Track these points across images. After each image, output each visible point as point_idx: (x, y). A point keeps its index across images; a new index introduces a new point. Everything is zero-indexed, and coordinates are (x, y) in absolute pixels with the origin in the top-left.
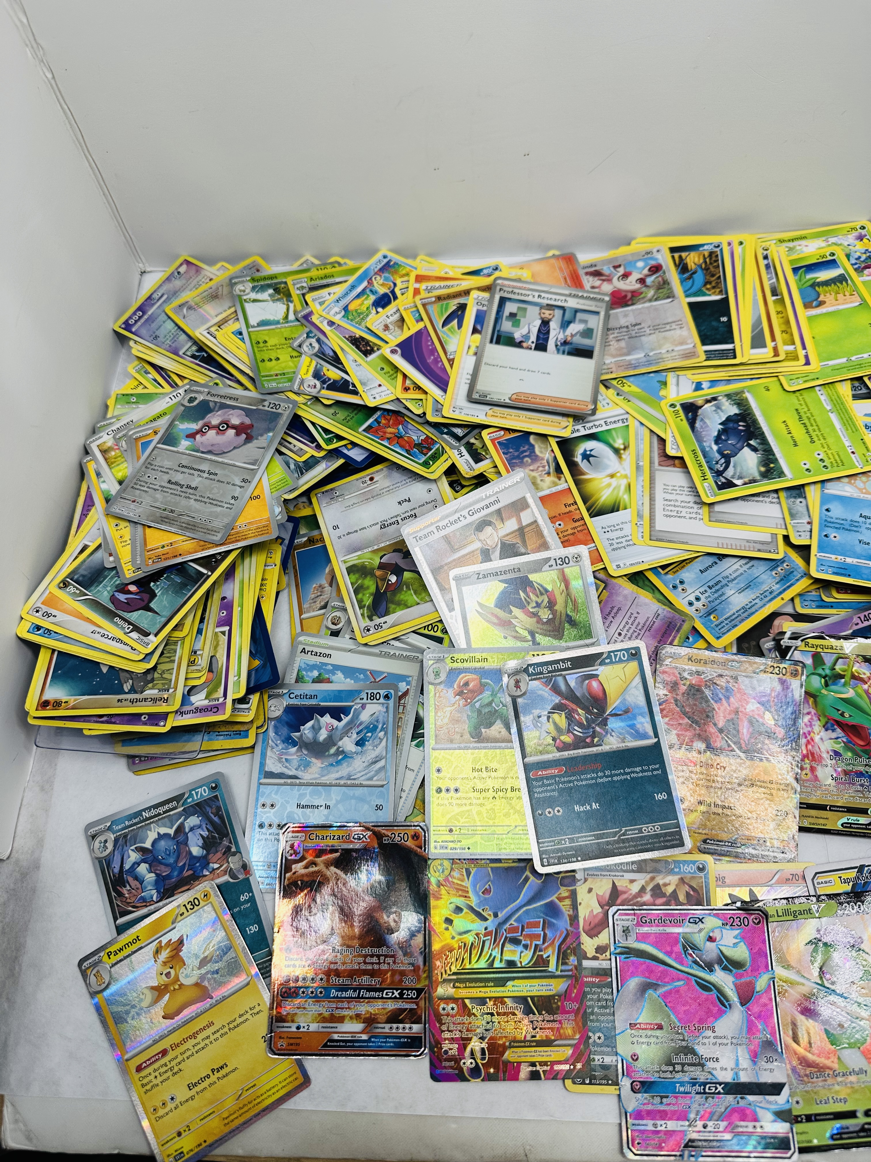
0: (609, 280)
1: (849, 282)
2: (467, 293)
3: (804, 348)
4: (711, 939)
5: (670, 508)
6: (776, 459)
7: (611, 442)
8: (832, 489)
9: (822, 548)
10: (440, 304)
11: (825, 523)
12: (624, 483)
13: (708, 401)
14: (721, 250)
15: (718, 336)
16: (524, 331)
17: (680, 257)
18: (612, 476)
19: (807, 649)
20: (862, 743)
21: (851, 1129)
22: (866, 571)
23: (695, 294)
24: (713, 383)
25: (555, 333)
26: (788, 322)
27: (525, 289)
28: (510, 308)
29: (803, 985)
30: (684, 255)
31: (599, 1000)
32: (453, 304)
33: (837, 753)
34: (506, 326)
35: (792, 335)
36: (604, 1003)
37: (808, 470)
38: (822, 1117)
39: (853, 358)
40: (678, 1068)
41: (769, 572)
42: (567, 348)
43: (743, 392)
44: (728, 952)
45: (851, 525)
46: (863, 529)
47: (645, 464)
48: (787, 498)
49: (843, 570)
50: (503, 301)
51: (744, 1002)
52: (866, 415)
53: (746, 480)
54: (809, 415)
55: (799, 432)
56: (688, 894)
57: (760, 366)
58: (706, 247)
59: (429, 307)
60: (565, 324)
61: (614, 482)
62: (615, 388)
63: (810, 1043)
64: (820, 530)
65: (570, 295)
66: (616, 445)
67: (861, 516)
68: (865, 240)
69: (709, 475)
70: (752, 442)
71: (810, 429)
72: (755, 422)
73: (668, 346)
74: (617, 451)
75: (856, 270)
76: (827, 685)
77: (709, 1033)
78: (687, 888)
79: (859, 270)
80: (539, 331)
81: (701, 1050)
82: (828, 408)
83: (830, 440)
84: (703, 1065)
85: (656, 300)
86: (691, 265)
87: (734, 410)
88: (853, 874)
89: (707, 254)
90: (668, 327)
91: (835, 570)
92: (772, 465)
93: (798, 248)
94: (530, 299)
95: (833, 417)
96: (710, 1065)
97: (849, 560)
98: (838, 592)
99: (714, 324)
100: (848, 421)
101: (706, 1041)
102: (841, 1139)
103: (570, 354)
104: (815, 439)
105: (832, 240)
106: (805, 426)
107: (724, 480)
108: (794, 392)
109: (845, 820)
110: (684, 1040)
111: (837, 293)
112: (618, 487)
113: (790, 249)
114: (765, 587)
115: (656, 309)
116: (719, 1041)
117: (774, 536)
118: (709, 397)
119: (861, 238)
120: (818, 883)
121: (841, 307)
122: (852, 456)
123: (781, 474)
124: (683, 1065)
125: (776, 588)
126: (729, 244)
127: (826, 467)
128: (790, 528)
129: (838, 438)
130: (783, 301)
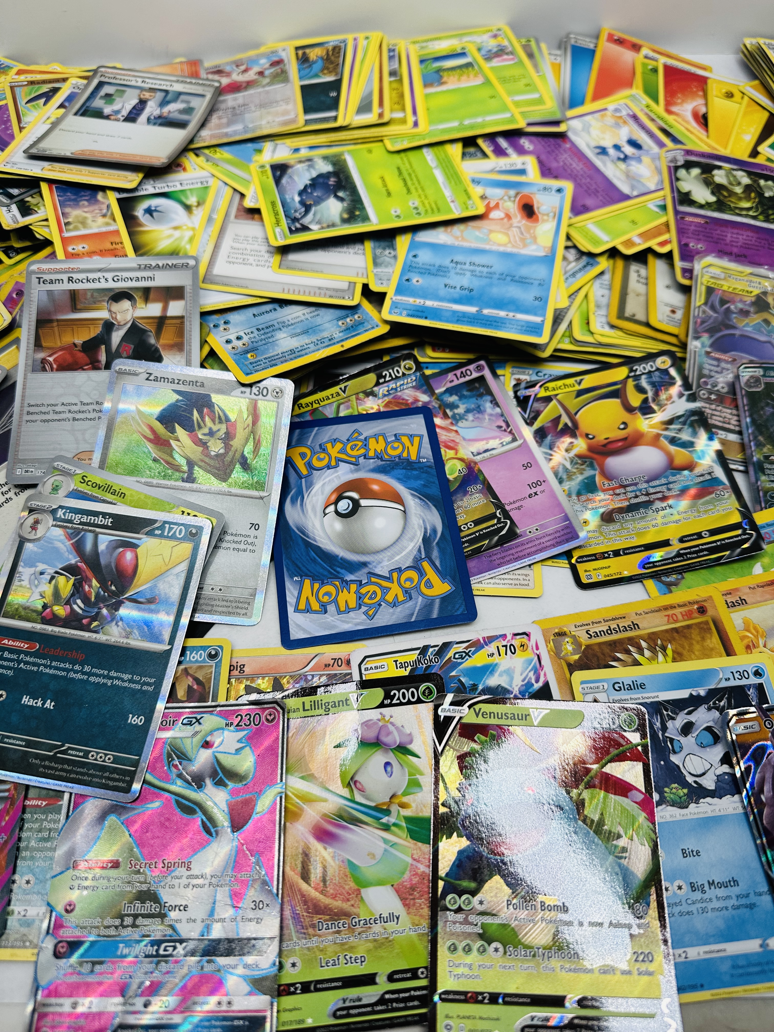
0: (228, 75)
1: (476, 67)
2: (64, 80)
3: (415, 115)
4: (207, 745)
5: (235, 256)
6: (364, 208)
7: (184, 199)
9: (399, 293)
10: (30, 87)
11: (409, 269)
12: (188, 234)
13: (300, 162)
14: (346, 44)
15: (324, 107)
16: (116, 107)
17: (304, 54)
18: (176, 228)
21: (364, 1002)
23: (310, 78)
24: (313, 148)
25: (152, 109)
26: (402, 96)
27: (129, 75)
28: (107, 89)
29: (325, 800)
30: (308, 51)
31: (40, 831)
32: (45, 88)
34: (98, 103)
35: (403, 104)
36: (46, 834)
37: (398, 216)
38: (325, 986)
39: (466, 122)
40: (128, 921)
42: (159, 121)
43: (343, 154)
44: (228, 761)
45: (438, 270)
46: (452, 274)
47: (219, 218)
48: (374, 248)
49: (422, 312)
50: (101, 84)
51: (236, 826)
52: (475, 172)
53: (325, 225)
54: (410, 171)
55: (395, 186)
56: (190, 688)
57: (362, 130)
58: (332, 42)
59: (17, 90)
60: (163, 103)
61: (177, 234)
62: (206, 155)
63: (324, 881)
64: (402, 275)
65: (177, 81)
66: (188, 202)
67: (452, 261)
68: (500, 38)
69: (284, 222)
70: (340, 194)
71: (409, 183)
72: (348, 177)
73: (270, 118)
74: (188, 208)
75: (484, 59)
77: (182, 871)
78: (190, 681)
79: (488, 59)
80: (134, 108)
81: (166, 896)
82: (433, 166)
83: (430, 192)
84: (162, 916)
85: (271, 85)
86: (313, 58)
87: (328, 169)
88: (414, 656)
89: (330, 48)
90: (276, 104)
91: (410, 313)
92: (357, 213)
93: (431, 46)
94: (133, 83)
95: (437, 173)
96: (173, 915)
97: (429, 303)
98: (434, 350)
99: (322, 98)
100: (453, 176)
101: (176, 882)
102: (348, 1016)
103: (161, 125)
104: (413, 191)
105: (467, 39)
106: (404, 180)
107: (298, 226)
108: (399, 152)
110: (145, 883)
111: (461, 75)
112: (181, 238)
115: (267, 92)
116: (195, 882)
117: (353, 283)
118: (302, 159)
119: (495, 36)
120: (366, 669)
121: (462, 86)
122: (452, 204)
123: (366, 218)
124: (136, 916)
126: (355, 39)
127: (419, 214)
128: (371, 276)
129: (438, 190)
130: (401, 81)
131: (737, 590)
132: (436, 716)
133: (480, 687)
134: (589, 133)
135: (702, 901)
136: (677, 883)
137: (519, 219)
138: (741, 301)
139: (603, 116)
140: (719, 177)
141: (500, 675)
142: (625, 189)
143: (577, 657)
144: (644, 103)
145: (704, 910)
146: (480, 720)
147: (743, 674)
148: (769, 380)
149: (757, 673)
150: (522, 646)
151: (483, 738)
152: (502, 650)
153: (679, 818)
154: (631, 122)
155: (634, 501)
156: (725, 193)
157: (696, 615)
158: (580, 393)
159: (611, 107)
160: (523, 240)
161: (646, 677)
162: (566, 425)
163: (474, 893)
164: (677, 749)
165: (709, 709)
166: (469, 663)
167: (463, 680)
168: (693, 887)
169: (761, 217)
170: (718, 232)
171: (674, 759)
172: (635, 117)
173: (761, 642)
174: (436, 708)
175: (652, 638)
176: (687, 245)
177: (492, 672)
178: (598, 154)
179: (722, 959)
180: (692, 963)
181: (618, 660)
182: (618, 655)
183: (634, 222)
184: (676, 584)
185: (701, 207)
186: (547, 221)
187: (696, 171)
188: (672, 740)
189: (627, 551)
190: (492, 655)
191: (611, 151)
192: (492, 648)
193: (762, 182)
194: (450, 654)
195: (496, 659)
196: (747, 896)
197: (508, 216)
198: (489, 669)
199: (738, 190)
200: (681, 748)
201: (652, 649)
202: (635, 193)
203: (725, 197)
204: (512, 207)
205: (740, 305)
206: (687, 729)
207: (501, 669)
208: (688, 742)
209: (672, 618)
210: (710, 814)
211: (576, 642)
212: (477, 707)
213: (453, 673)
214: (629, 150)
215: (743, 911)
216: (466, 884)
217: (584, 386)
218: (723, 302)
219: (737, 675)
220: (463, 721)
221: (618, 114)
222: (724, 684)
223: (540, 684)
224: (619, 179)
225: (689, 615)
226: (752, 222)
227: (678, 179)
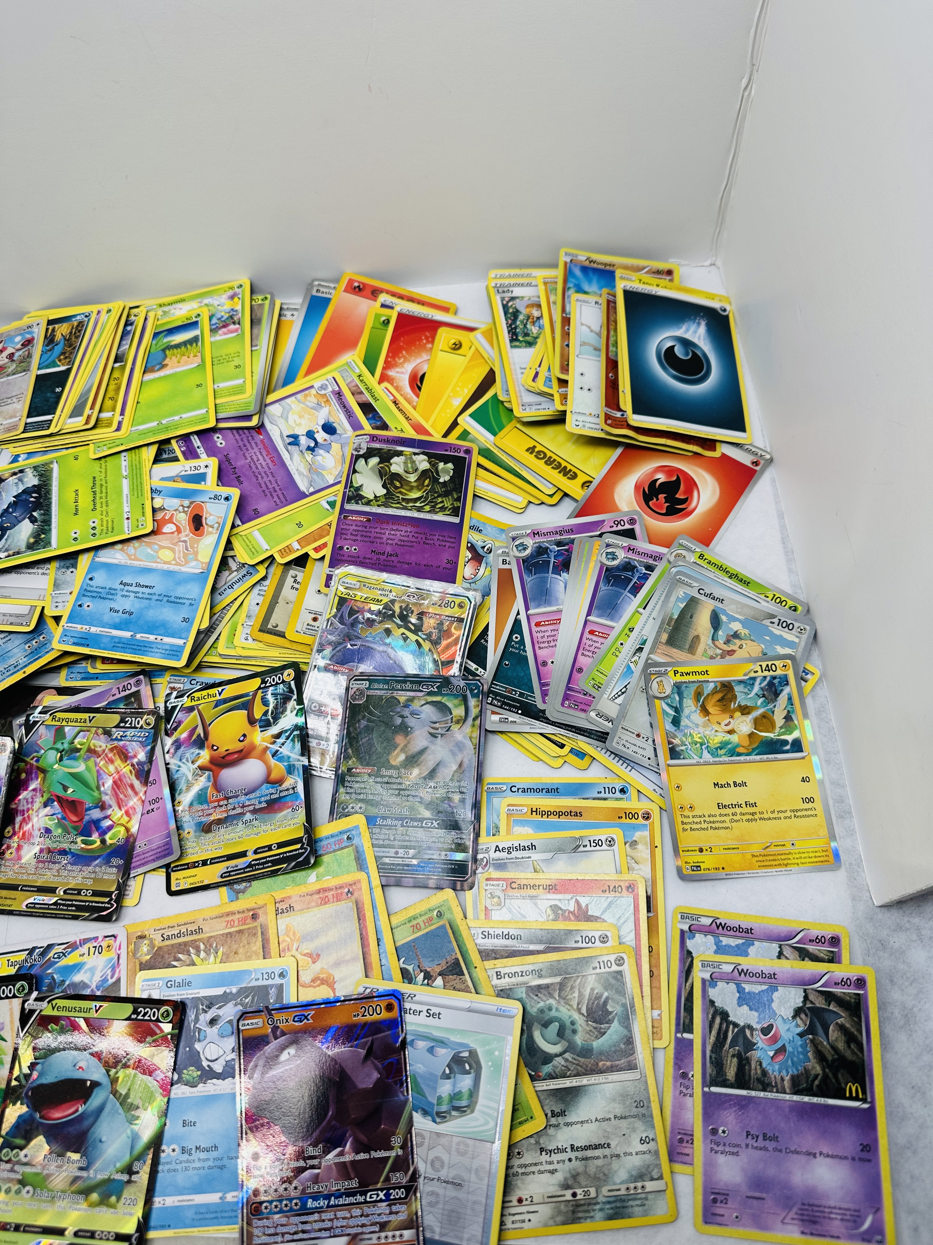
1: (200, 343)
3: (122, 413)
6: (50, 530)
8: (105, 557)
9: (71, 619)
11: (85, 592)
13: (15, 474)
14: (89, 320)
15: (46, 408)
19: (54, 723)
20: (75, 819)
22: (105, 640)
23: (47, 367)
24: (30, 454)
26: (119, 389)
30: (57, 326)
33: (48, 831)
35: (116, 401)
37: (75, 539)
39: (164, 422)
41: (23, 646)
43: (52, 462)
45: (108, 593)
46: (118, 597)
48: (58, 569)
49: (84, 640)
52: (162, 479)
53: (11, 552)
54: (103, 482)
55: (85, 500)
57: (74, 435)
58: (78, 318)
64: (77, 600)
67: (121, 583)
68: (236, 299)
70: (35, 514)
71: (98, 497)
72: (48, 492)
75: (211, 330)
76: (61, 759)
79: (214, 331)
82: (125, 474)
83: (112, 507)
85: (14, 374)
86: (58, 337)
87: (36, 482)
88: (23, 956)
89: (75, 324)
90: (9, 401)
91: (76, 640)
92: (43, 536)
93: (173, 311)
95: (125, 483)
97: (93, 630)
98: (103, 663)
99: (49, 395)
100: (137, 488)
104: (98, 506)
105: (206, 301)
106: (95, 494)
108: (99, 459)
109: (31, 900)
111: (183, 355)
113: (165, 313)
114: (12, 661)
115: (9, 383)
117: (33, 608)
118: (16, 470)
119: (233, 296)
121: (178, 370)
122: (126, 521)
123: (48, 543)
125: (23, 661)
126: (99, 312)
127: (94, 535)
128: (48, 598)
129: (121, 504)
130: (123, 368)
131: (290, 897)
132: (23, 1009)
133: (67, 983)
134: (287, 419)
135: (188, 1161)
136: (172, 1147)
137: (187, 533)
138: (370, 611)
139: (306, 396)
140: (397, 465)
141: (85, 972)
142: (303, 486)
143: (148, 957)
144: (358, 371)
145: (186, 1169)
146: (55, 1013)
147: (270, 975)
148: (371, 692)
149: (282, 975)
150: (109, 946)
151: (55, 1027)
152: (92, 950)
153: (188, 1095)
154: (334, 401)
155: (232, 813)
156: (398, 484)
157: (249, 921)
158: (218, 704)
159: (317, 384)
160: (185, 556)
161: (194, 976)
162: (199, 735)
163: (21, 1148)
164: (202, 1038)
165: (236, 1005)
166: (64, 962)
167: (55, 976)
168: (183, 1150)
169: (427, 508)
170: (378, 530)
171: (198, 1046)
172: (339, 394)
173: (295, 946)
174: (24, 1002)
175: (208, 942)
176: (341, 548)
177: (79, 971)
178: (289, 444)
179: (189, 1206)
180: (167, 1208)
181: (178, 960)
182: (180, 956)
183: (300, 525)
184: (243, 891)
185: (368, 503)
186: (211, 533)
187: (374, 461)
188: (200, 1030)
189: (214, 861)
190: (83, 955)
191: (304, 441)
192: (84, 949)
193: (441, 465)
194: (51, 955)
195: (85, 959)
196: (222, 1159)
197: (179, 530)
198: (76, 968)
199: (412, 478)
200: (205, 1037)
201: (208, 952)
202: (312, 490)
203: (396, 488)
204: (183, 519)
205: (368, 615)
206: (213, 1022)
207: (87, 967)
208: (212, 1032)
209: (231, 924)
210: (212, 1093)
211: (152, 945)
212: (54, 1002)
213: (49, 971)
214: (321, 436)
215: (216, 1170)
216: (19, 1141)
217: (223, 696)
218: (352, 612)
219: (265, 976)
220: (43, 1013)
221: (323, 392)
222: (254, 983)
223: (114, 980)
224: (300, 474)
225: (243, 921)
226: (416, 514)
227: (355, 471)
